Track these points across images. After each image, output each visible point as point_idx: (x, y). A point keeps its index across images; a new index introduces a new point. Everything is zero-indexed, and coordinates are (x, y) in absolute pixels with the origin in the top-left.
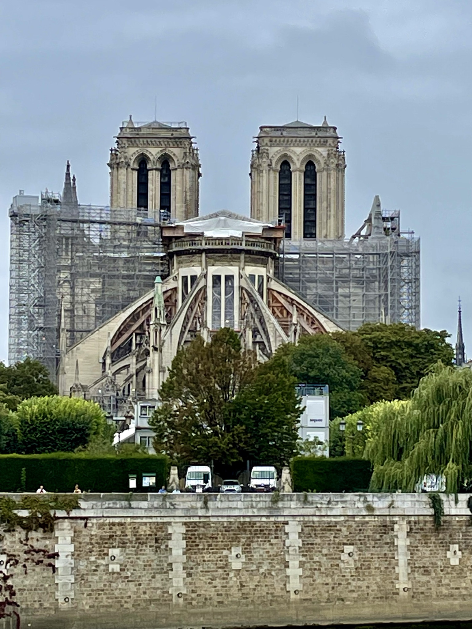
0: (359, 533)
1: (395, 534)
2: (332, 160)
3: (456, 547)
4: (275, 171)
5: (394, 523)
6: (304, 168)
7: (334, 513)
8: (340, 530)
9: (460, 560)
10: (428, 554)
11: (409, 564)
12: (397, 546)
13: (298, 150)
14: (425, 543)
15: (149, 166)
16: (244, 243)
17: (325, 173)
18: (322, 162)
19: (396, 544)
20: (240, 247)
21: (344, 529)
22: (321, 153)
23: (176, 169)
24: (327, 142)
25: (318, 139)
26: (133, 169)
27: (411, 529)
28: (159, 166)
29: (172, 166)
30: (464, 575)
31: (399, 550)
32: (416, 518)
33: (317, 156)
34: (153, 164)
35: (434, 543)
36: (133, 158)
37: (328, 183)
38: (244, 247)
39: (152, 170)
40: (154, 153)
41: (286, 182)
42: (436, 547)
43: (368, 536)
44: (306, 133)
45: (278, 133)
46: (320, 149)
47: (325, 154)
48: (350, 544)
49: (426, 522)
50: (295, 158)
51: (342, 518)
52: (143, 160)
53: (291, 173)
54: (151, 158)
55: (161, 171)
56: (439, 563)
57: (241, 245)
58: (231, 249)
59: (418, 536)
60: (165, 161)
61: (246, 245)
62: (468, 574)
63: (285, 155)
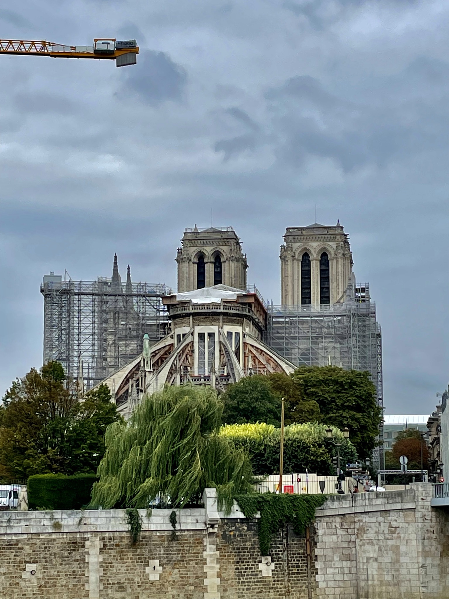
0: (43, 551)
1: (86, 550)
2: (339, 251)
3: (157, 562)
4: (297, 260)
5: (85, 539)
6: (319, 258)
7: (15, 531)
8: (22, 548)
9: (160, 576)
10: (123, 570)
11: (101, 580)
12: (88, 563)
13: (315, 244)
14: (121, 559)
15: (205, 261)
16: (222, 307)
17: (335, 261)
18: (332, 252)
19: (86, 561)
20: (219, 311)
21: (27, 547)
22: (332, 246)
23: (225, 262)
24: (336, 238)
25: (329, 236)
26: (194, 263)
27: (105, 546)
28: (213, 260)
29: (222, 260)
30: (164, 590)
31: (91, 567)
32: (111, 535)
33: (329, 248)
34: (209, 258)
35: (131, 559)
36: (194, 255)
37: (337, 268)
38: (222, 310)
39: (207, 263)
40: (208, 250)
41: (307, 268)
42: (133, 562)
43: (55, 554)
44: (320, 232)
45: (299, 233)
46: (331, 243)
47: (334, 247)
48: (34, 562)
49: (122, 538)
50: (312, 251)
51: (25, 536)
52: (201, 256)
53: (310, 261)
54: (207, 254)
55: (215, 263)
56: (137, 579)
57: (220, 309)
58: (212, 312)
59: (113, 553)
60: (217, 256)
61: (224, 309)
62: (170, 589)
63: (305, 249)
